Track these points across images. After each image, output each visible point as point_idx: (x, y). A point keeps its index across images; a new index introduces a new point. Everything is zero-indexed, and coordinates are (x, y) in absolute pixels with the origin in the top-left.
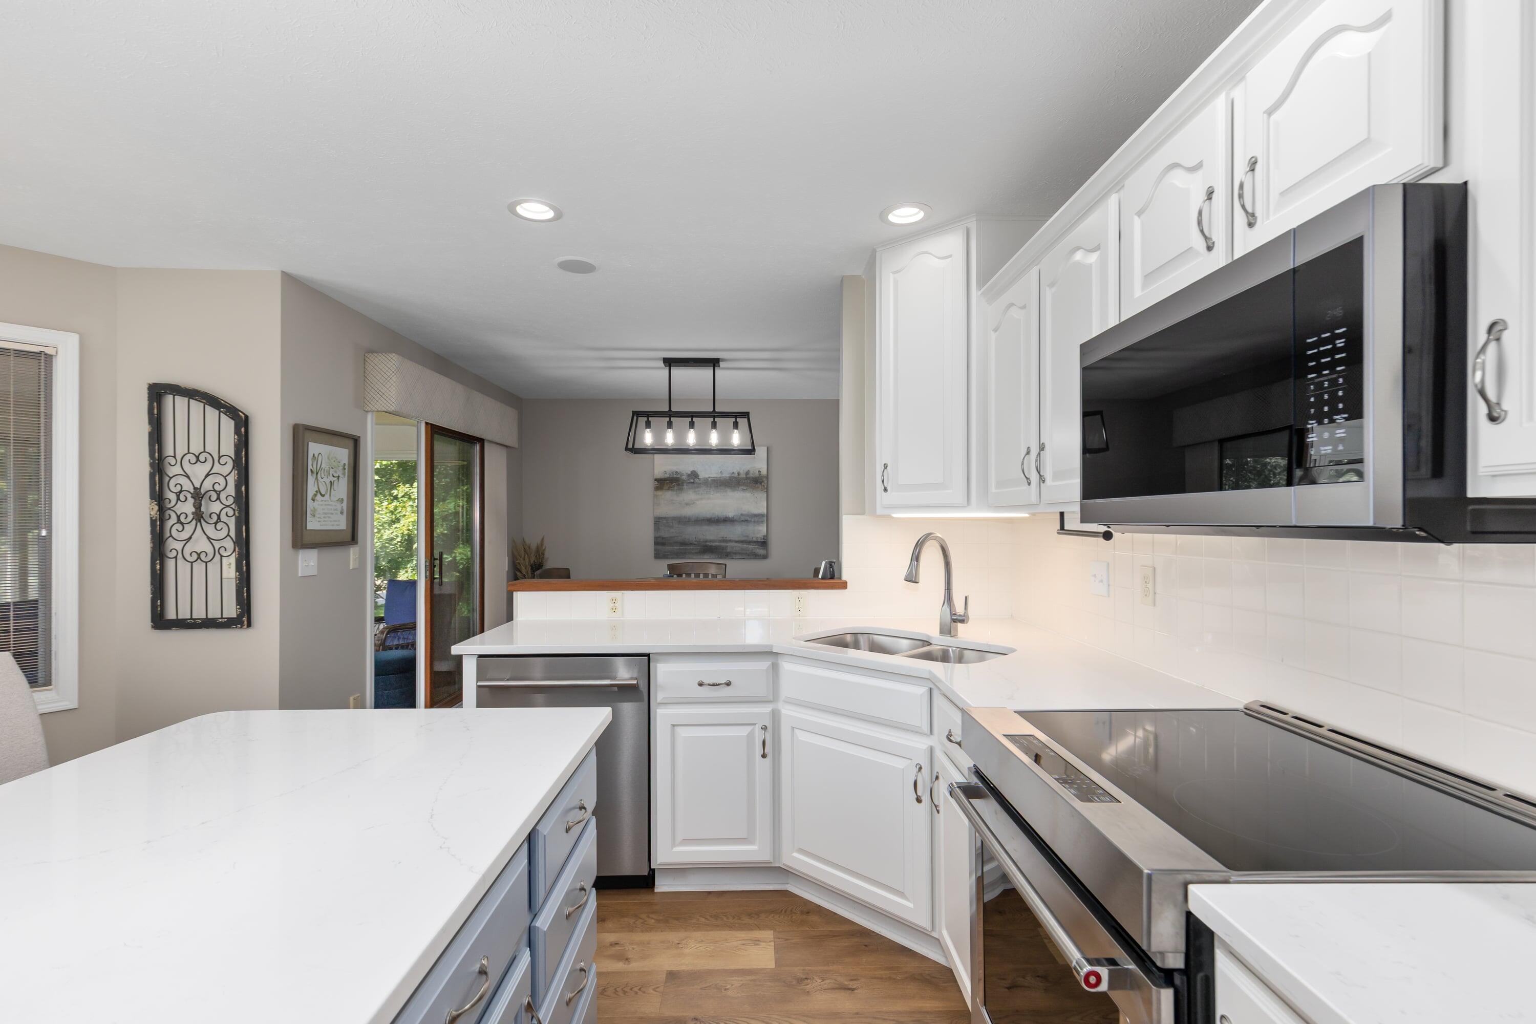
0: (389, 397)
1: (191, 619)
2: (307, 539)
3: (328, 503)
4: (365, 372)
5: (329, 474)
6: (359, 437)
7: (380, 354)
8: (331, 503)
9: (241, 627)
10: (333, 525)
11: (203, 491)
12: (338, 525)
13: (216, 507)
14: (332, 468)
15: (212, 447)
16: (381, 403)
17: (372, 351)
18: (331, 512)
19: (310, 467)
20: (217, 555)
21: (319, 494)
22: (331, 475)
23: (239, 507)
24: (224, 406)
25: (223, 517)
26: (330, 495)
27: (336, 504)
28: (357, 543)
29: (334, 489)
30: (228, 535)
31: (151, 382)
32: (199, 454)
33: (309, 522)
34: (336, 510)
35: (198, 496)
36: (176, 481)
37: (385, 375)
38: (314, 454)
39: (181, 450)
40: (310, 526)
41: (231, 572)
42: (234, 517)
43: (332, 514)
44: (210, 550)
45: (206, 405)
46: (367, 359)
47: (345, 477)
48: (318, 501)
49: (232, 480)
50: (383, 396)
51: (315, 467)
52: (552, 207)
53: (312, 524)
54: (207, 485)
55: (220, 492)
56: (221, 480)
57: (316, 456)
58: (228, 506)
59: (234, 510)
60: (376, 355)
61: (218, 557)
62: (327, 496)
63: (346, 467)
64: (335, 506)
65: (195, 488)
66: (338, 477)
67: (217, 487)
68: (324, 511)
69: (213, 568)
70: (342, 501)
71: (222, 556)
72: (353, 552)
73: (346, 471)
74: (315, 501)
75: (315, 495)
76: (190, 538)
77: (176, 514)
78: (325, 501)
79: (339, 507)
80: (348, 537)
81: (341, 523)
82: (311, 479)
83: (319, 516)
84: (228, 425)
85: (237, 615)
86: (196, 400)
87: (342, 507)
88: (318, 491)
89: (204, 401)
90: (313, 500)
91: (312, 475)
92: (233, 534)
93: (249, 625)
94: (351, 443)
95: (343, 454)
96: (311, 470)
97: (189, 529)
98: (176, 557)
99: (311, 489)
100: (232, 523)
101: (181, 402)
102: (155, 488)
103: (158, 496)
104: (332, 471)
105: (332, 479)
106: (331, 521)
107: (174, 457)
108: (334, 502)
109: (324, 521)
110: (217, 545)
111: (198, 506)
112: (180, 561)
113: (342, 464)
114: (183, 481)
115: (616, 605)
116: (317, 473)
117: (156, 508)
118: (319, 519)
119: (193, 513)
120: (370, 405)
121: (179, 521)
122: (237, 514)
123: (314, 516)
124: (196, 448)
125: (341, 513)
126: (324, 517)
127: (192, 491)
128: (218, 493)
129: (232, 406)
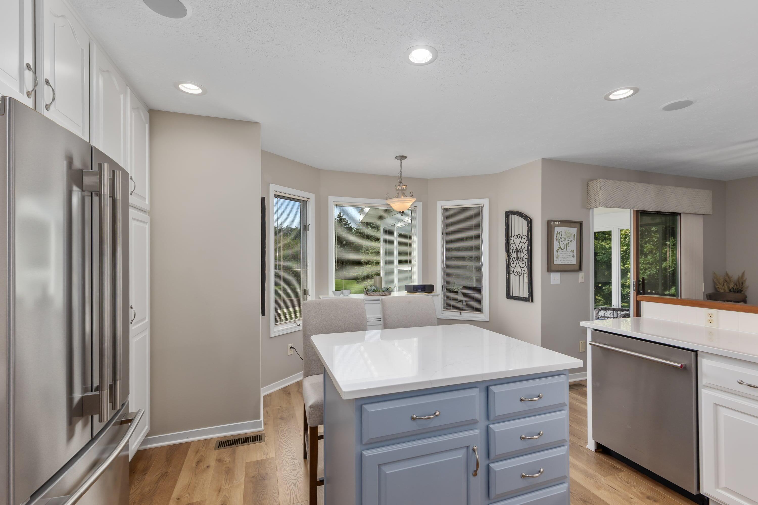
0: (598, 201)
1: (516, 296)
2: (553, 268)
3: (565, 253)
4: (587, 190)
5: (566, 240)
6: (583, 222)
7: (594, 181)
8: (567, 252)
9: (529, 302)
10: (568, 262)
11: (519, 249)
12: (571, 262)
13: (523, 255)
14: (568, 237)
15: (521, 233)
16: (594, 204)
17: (591, 180)
18: (567, 256)
19: (555, 237)
20: (523, 273)
21: (560, 249)
22: (567, 240)
23: (528, 255)
24: (524, 216)
25: (524, 259)
26: (566, 249)
27: (570, 253)
28: (582, 271)
29: (568, 246)
30: (526, 266)
31: (506, 211)
32: (518, 235)
33: (555, 261)
34: (570, 255)
35: (517, 251)
36: (513, 246)
37: (596, 190)
38: (557, 232)
39: (513, 234)
40: (555, 263)
41: (526, 280)
42: (527, 259)
43: (568, 257)
44: (521, 272)
45: (520, 217)
46: (588, 184)
47: (575, 241)
48: (560, 252)
49: (526, 244)
50: (596, 201)
51: (558, 237)
52: (631, 88)
53: (557, 262)
54: (520, 247)
55: (523, 249)
56: (524, 245)
57: (559, 232)
58: (525, 255)
59: (527, 256)
60: (592, 181)
61: (523, 274)
62: (565, 250)
63: (576, 236)
64: (570, 254)
65: (517, 248)
66: (571, 241)
67: (523, 248)
68: (564, 256)
69: (522, 277)
70: (573, 251)
71: (524, 274)
72: (581, 275)
73: (576, 238)
74: (558, 252)
75: (558, 249)
76: (515, 266)
77: (512, 257)
78: (564, 252)
79: (571, 254)
80: (578, 268)
81: (573, 261)
82: (556, 243)
83: (560, 258)
84: (525, 222)
85: (528, 297)
86: (517, 215)
87: (573, 254)
88: (560, 248)
89: (519, 215)
90: (557, 252)
91: (556, 241)
92: (527, 265)
93: (532, 301)
94: (578, 225)
95: (574, 231)
96: (556, 239)
97: (515, 262)
98: (512, 273)
99: (556, 246)
100: (526, 260)
101: (513, 216)
102: (507, 248)
103: (508, 251)
104: (567, 239)
105: (568, 242)
106: (567, 261)
107: (511, 237)
108: (569, 252)
109: (563, 261)
110: (523, 269)
111: (517, 255)
112: (513, 275)
113: (573, 234)
114: (514, 245)
115: (712, 318)
116: (559, 240)
117: (507, 255)
118: (560, 260)
119: (516, 257)
120: (590, 206)
121: (513, 260)
122: (528, 258)
123: (558, 258)
124: (517, 234)
125: (573, 257)
126: (563, 259)
127: (516, 249)
128: (523, 250)
129: (526, 215)
